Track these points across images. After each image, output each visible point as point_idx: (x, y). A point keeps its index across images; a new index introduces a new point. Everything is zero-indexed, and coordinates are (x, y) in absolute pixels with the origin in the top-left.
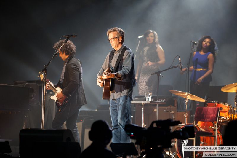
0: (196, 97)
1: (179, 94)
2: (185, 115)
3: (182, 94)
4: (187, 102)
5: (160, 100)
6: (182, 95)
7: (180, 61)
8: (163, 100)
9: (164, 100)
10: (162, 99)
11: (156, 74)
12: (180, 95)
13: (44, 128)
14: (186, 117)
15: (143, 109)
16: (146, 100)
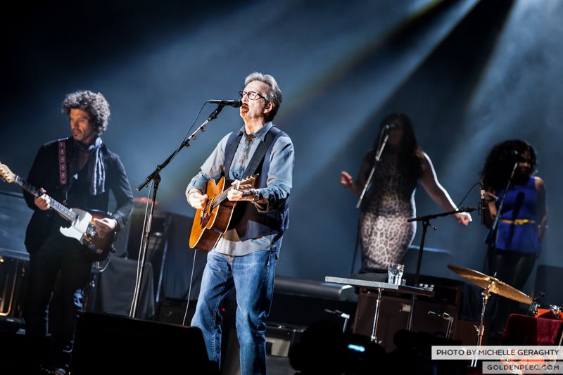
0: (512, 290)
1: (469, 277)
2: (478, 330)
3: (476, 278)
4: (486, 298)
5: (421, 285)
6: (478, 280)
7: (483, 197)
8: (429, 286)
9: (433, 286)
10: (427, 284)
11: (421, 222)
12: (473, 279)
13: (135, 316)
14: (480, 335)
15: (378, 301)
16: (389, 280)
